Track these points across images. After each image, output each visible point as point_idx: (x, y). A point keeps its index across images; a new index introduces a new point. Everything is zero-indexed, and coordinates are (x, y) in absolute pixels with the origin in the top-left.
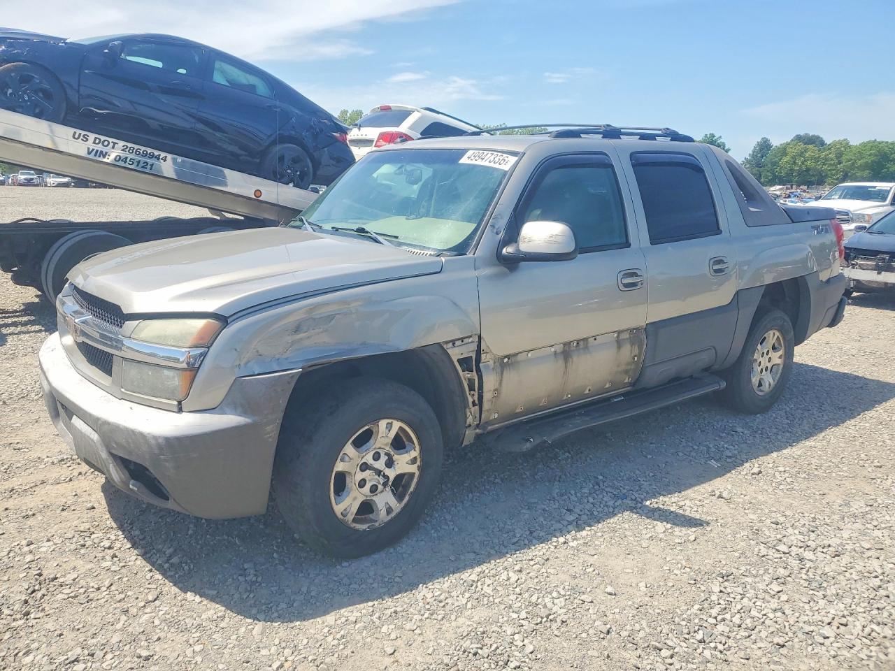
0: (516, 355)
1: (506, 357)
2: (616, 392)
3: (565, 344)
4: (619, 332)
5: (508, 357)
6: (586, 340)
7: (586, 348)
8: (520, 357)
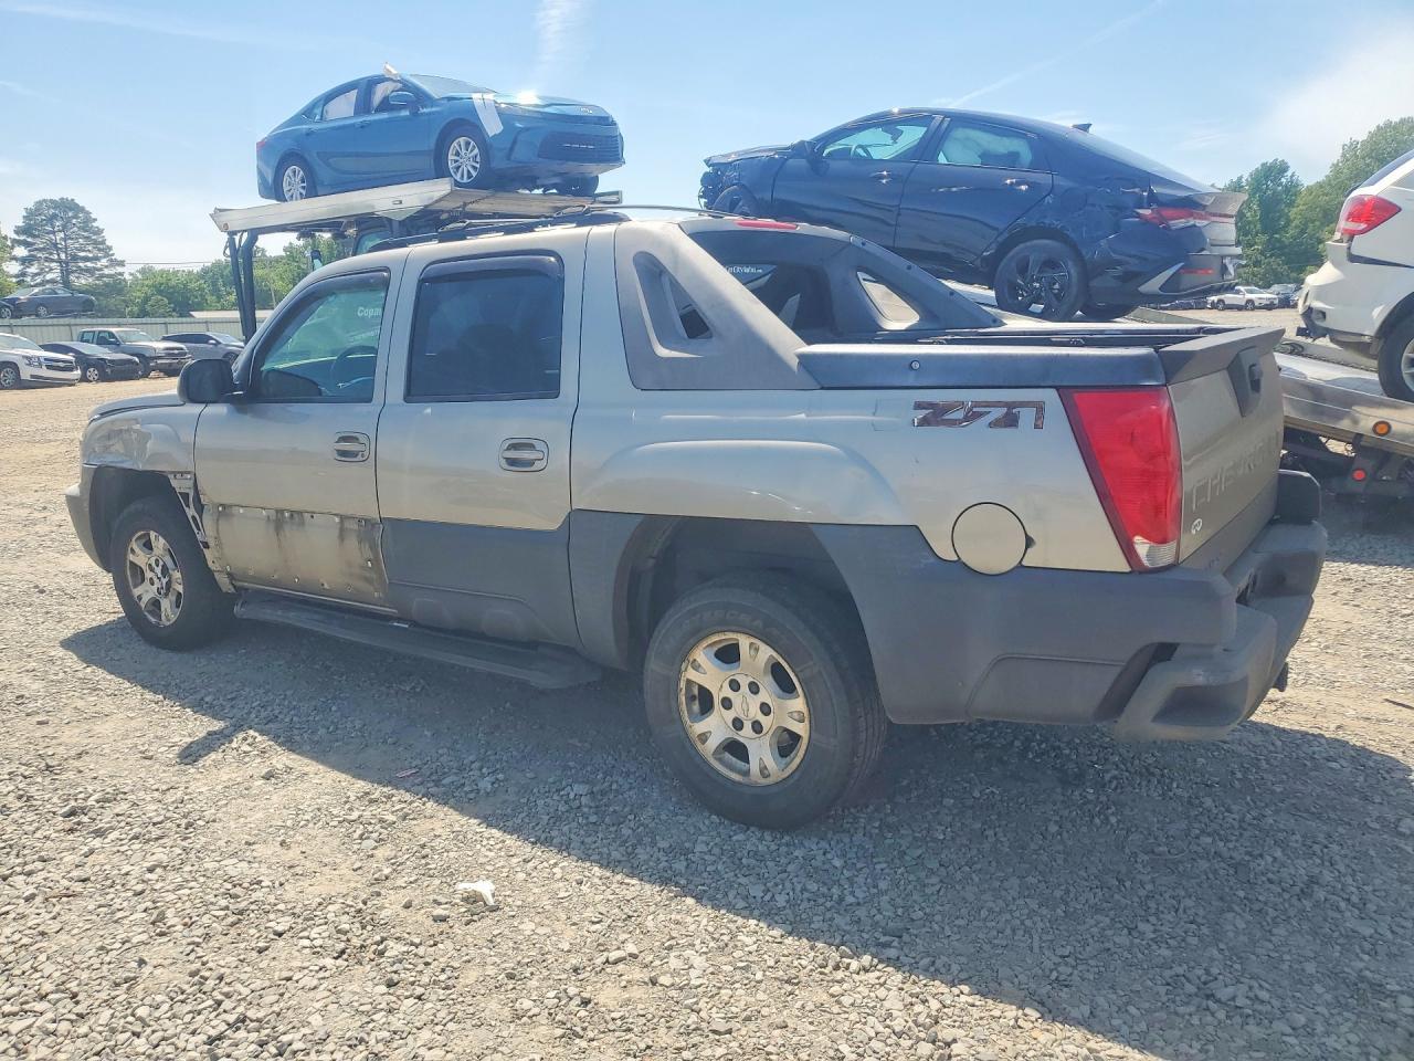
0: (231, 506)
1: (221, 505)
2: (366, 606)
3: (277, 511)
4: (343, 518)
5: (223, 506)
6: (300, 513)
7: (302, 523)
8: (235, 510)
